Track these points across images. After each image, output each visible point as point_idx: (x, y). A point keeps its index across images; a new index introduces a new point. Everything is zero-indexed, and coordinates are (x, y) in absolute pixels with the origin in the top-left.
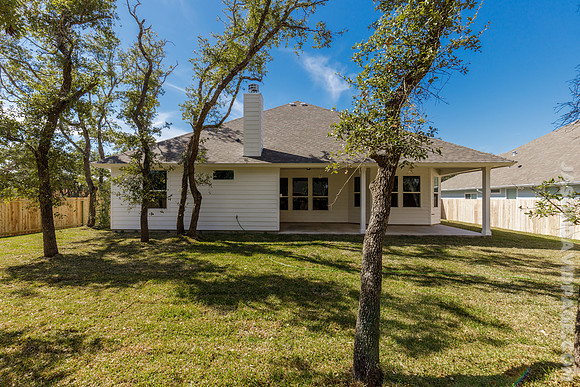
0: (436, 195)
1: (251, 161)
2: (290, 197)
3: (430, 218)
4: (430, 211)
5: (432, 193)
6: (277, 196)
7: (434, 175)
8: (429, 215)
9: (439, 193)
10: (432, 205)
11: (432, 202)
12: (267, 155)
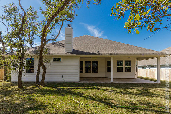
0: (136, 68)
1: (68, 54)
2: (84, 68)
3: (134, 76)
4: (134, 73)
5: (135, 67)
6: (78, 68)
7: (136, 60)
8: (134, 74)
9: (137, 67)
10: (135, 71)
11: (135, 70)
12: (75, 52)
